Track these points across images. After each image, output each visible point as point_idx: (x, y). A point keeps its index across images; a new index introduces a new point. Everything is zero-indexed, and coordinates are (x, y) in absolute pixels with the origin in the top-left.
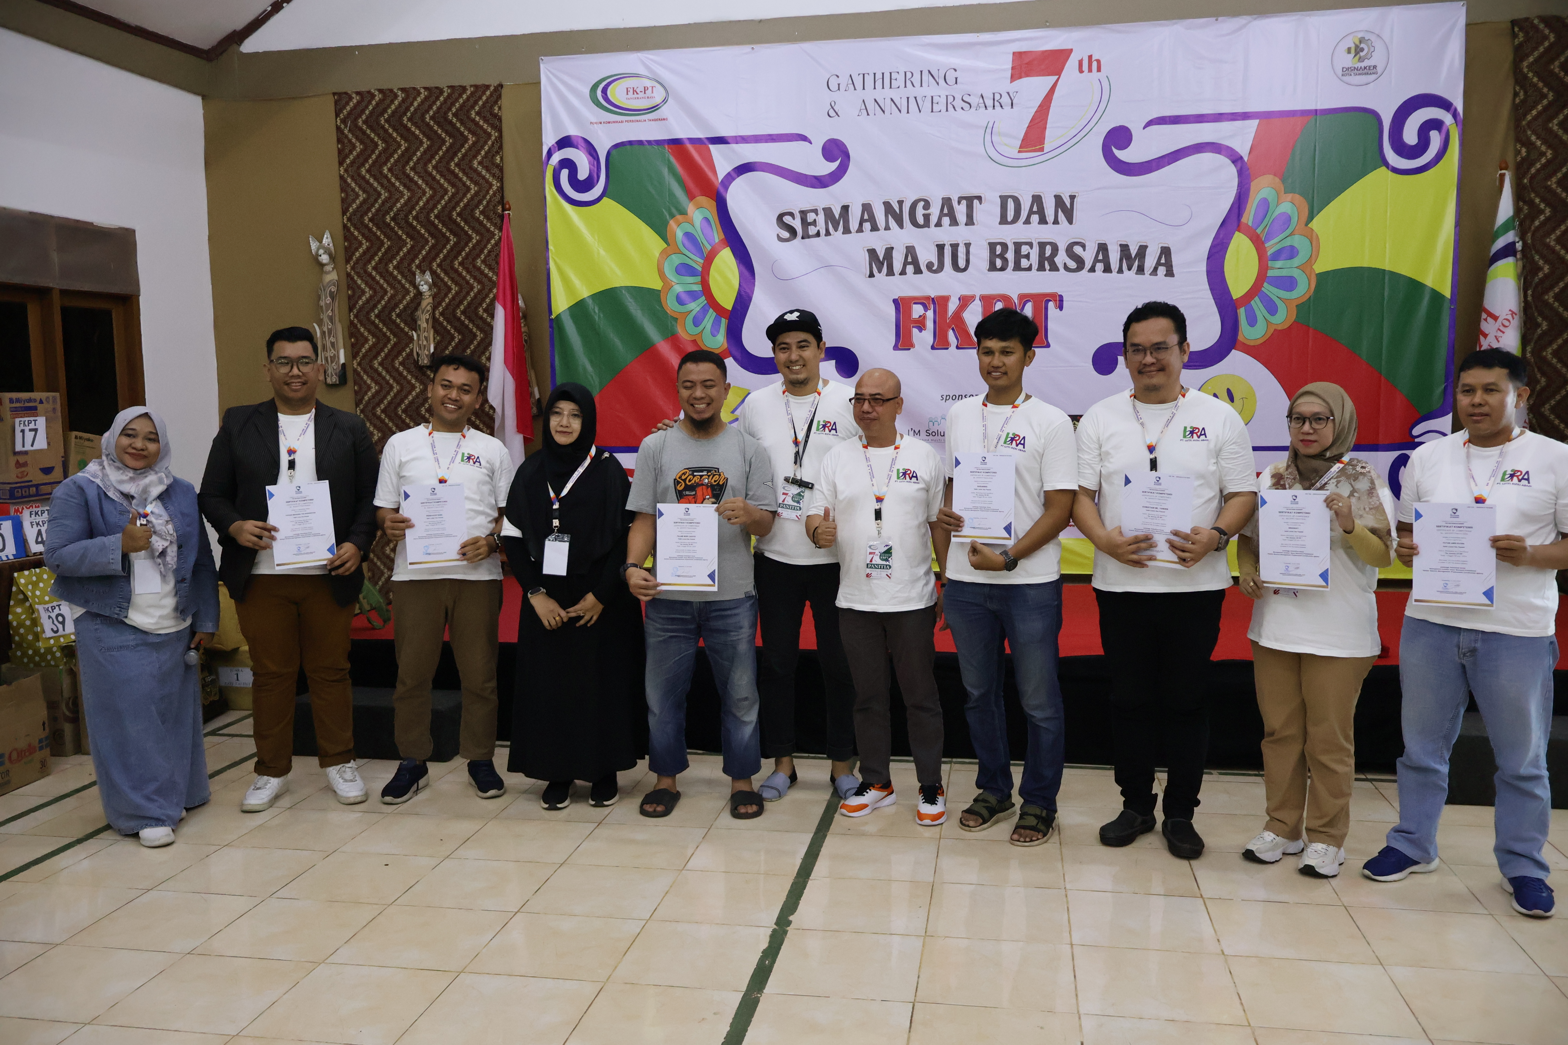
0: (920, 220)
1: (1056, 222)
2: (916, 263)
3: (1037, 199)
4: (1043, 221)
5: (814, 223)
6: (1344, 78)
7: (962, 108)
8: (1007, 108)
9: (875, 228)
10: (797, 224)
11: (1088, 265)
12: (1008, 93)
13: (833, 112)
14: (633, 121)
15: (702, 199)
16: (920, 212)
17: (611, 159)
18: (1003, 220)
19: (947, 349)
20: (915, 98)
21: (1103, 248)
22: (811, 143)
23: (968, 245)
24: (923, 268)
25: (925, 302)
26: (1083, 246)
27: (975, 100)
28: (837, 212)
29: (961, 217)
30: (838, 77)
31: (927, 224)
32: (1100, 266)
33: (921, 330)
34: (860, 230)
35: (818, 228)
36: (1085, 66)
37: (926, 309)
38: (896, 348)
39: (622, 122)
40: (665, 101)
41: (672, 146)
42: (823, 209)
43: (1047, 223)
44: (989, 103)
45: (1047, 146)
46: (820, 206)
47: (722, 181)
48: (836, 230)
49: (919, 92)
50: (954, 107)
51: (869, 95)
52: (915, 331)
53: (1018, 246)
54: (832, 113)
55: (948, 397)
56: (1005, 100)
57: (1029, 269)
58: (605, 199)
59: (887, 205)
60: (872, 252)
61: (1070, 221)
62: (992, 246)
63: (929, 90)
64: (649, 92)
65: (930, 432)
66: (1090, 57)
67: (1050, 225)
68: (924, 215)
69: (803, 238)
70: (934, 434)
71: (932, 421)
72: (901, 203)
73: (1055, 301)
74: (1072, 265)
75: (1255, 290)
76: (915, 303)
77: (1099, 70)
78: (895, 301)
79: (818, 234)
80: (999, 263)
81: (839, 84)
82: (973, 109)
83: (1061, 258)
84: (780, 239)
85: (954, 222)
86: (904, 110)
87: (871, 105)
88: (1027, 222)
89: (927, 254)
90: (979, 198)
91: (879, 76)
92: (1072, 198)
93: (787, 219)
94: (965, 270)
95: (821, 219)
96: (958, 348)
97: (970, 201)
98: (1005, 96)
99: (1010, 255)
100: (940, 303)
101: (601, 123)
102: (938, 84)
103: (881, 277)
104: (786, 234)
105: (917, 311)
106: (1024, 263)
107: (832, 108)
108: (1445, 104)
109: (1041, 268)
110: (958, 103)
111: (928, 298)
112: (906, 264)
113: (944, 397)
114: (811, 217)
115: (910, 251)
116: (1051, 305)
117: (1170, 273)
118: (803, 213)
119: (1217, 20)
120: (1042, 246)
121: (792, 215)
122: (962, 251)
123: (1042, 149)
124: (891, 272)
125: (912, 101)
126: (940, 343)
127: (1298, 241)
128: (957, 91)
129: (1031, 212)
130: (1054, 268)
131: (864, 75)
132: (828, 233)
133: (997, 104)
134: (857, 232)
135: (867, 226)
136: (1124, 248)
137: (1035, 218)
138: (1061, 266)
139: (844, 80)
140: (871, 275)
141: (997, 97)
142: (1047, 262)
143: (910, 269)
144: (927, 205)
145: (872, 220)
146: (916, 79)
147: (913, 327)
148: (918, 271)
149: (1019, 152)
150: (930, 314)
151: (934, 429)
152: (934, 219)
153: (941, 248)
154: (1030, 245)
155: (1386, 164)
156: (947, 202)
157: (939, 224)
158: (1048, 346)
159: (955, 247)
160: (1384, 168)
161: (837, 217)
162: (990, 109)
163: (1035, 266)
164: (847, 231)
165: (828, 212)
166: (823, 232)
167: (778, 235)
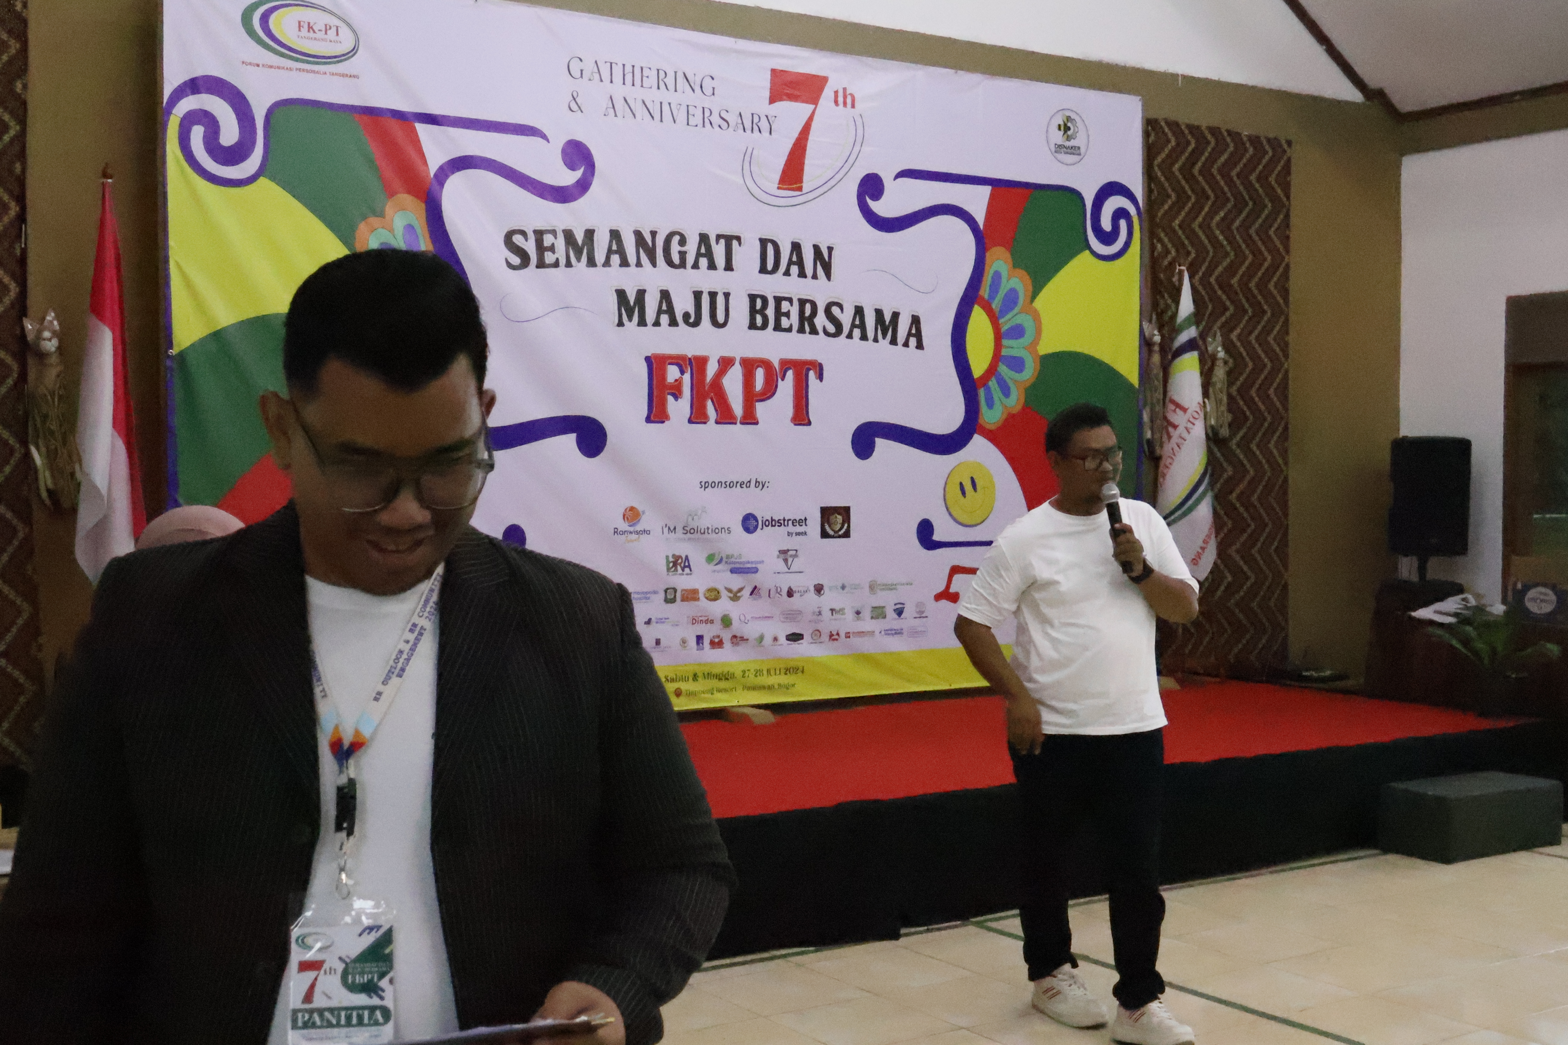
0: (676, 259)
1: (815, 277)
2: (671, 311)
3: (796, 247)
4: (802, 274)
5: (552, 249)
6: (1056, 155)
7: (720, 126)
8: (766, 133)
9: (624, 263)
10: (530, 247)
11: (846, 330)
12: (767, 116)
13: (575, 104)
14: (303, 70)
15: (406, 199)
16: (675, 248)
17: (272, 121)
18: (763, 270)
19: (705, 423)
20: (670, 104)
21: (859, 311)
22: (548, 141)
23: (727, 295)
24: (679, 318)
25: (681, 362)
26: (841, 307)
27: (732, 118)
28: (580, 237)
29: (720, 260)
30: (581, 60)
31: (683, 265)
32: (857, 332)
33: (676, 397)
34: (607, 263)
35: (556, 256)
36: (841, 99)
37: (682, 372)
38: (648, 420)
39: (291, 69)
40: (354, 51)
41: (365, 118)
42: (564, 231)
43: (806, 277)
44: (748, 125)
45: (807, 185)
46: (560, 227)
47: (436, 175)
48: (579, 260)
49: (673, 98)
50: (711, 124)
51: (619, 91)
52: (670, 398)
53: (778, 300)
54: (574, 106)
55: (707, 484)
56: (764, 124)
57: (789, 330)
58: (262, 181)
59: (638, 234)
60: (621, 294)
61: (828, 276)
62: (753, 298)
63: (685, 96)
64: (332, 33)
65: (688, 529)
66: (845, 89)
67: (809, 280)
68: (680, 252)
69: (537, 267)
70: (692, 531)
71: (692, 515)
72: (654, 234)
73: (816, 369)
74: (831, 329)
75: (992, 370)
76: (670, 364)
77: (853, 106)
78: (648, 359)
79: (556, 265)
80: (759, 320)
81: (582, 71)
82: (731, 129)
83: (821, 320)
84: (510, 266)
85: (712, 266)
86: (657, 116)
87: (620, 104)
88: (787, 273)
89: (683, 304)
90: (738, 239)
91: (628, 69)
92: (830, 249)
93: (518, 239)
94: (724, 325)
95: (560, 243)
96: (717, 422)
97: (729, 240)
98: (764, 119)
99: (770, 312)
100: (698, 364)
101: (258, 66)
102: (693, 90)
103: (631, 326)
104: (516, 260)
105: (672, 373)
106: (785, 322)
107: (574, 99)
108: (1128, 194)
109: (801, 330)
110: (716, 119)
111: (683, 358)
112: (660, 312)
113: (703, 484)
114: (548, 240)
115: (665, 295)
116: (812, 374)
117: (920, 346)
118: (539, 234)
119: (956, 72)
120: (802, 302)
121: (523, 233)
122: (720, 300)
123: (800, 189)
124: (642, 323)
125: (666, 108)
126: (697, 416)
127: (1026, 321)
128: (715, 104)
129: (790, 263)
130: (814, 331)
131: (611, 63)
132: (569, 264)
133: (755, 127)
134: (604, 265)
135: (615, 259)
136: (879, 313)
137: (795, 269)
138: (820, 329)
139: (589, 66)
140: (620, 324)
141: (756, 120)
142: (807, 324)
143: (665, 319)
144: (683, 242)
145: (621, 252)
146: (670, 81)
147: (669, 394)
148: (673, 323)
149: (779, 188)
150: (687, 377)
151: (693, 524)
152: (690, 259)
153: (698, 295)
154: (790, 300)
155: (1089, 247)
156: (704, 238)
157: (696, 266)
158: (809, 423)
159: (713, 295)
160: (1087, 252)
161: (580, 242)
162: (749, 131)
163: (795, 327)
164: (592, 263)
165: (569, 236)
166: (563, 261)
167: (506, 260)
